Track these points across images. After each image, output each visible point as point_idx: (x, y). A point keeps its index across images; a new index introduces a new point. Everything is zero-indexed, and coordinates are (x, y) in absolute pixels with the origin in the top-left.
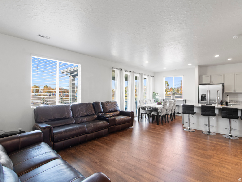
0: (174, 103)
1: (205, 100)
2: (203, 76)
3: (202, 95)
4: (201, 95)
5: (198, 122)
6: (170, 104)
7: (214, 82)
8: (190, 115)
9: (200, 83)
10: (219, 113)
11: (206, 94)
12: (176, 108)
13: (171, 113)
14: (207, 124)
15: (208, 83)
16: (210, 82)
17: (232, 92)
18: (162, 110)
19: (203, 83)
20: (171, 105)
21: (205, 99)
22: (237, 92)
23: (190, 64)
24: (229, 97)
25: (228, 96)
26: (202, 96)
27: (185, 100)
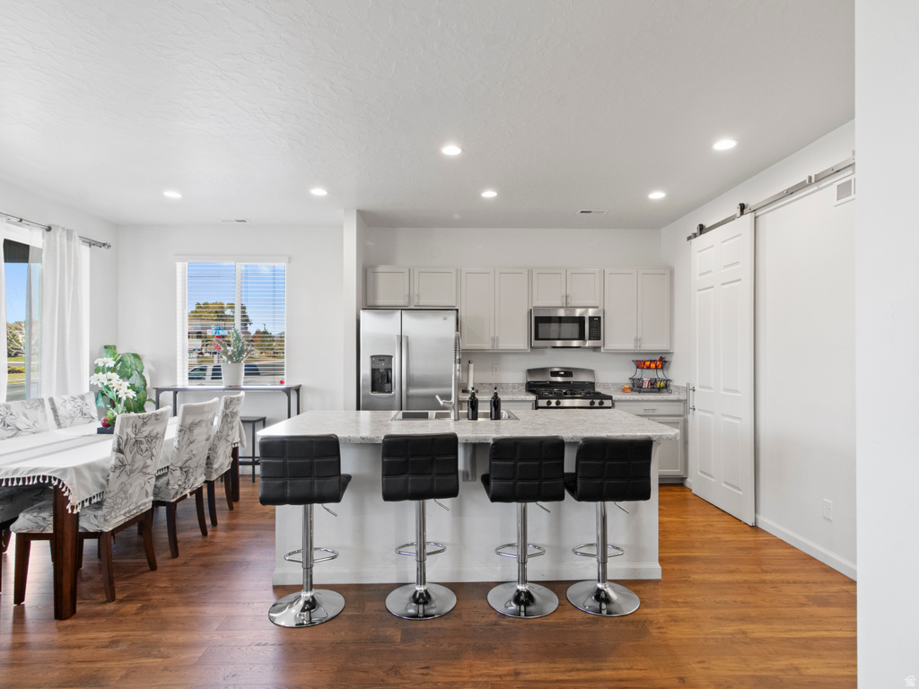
0: (225, 416)
1: (387, 386)
2: (381, 268)
3: (376, 359)
4: (372, 362)
5: (361, 532)
6: (185, 430)
7: (424, 302)
8: (316, 506)
9: (368, 303)
10: (469, 469)
11: (391, 357)
12: (241, 442)
13: (199, 481)
14: (412, 537)
15: (401, 302)
16: (407, 301)
17: (487, 346)
18: (114, 487)
19: (380, 302)
20: (197, 431)
21: (389, 381)
22: (503, 346)
23: (319, 192)
24: (474, 371)
25: (472, 366)
26: (377, 367)
27: (298, 390)
